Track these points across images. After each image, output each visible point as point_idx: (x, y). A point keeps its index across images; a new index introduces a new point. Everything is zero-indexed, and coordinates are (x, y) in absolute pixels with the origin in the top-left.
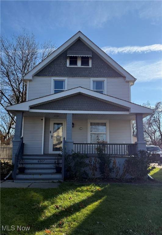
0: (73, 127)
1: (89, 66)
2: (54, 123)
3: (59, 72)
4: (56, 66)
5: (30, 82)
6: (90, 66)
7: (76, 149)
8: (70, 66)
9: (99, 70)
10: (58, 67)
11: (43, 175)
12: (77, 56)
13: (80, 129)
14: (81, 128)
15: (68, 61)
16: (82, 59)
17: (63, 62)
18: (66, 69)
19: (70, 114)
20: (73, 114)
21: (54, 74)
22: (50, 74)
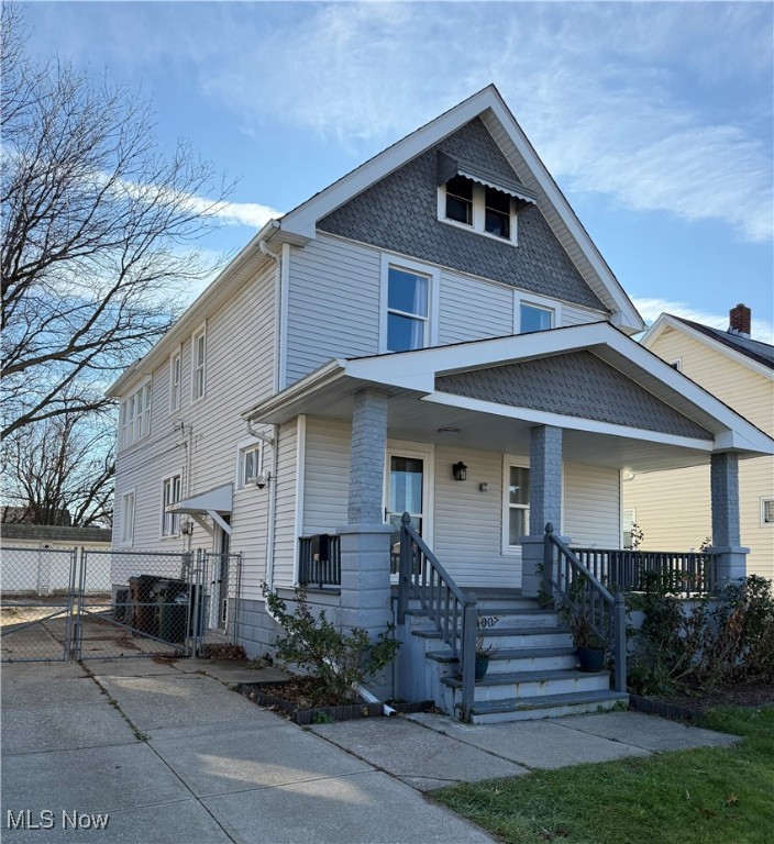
1: (509, 238)
2: (392, 457)
3: (410, 237)
6: (513, 241)
8: (448, 222)
9: (540, 264)
10: (405, 213)
13: (480, 487)
14: (485, 483)
15: (441, 197)
16: (486, 205)
17: (423, 193)
18: (435, 230)
19: (555, 430)
20: (564, 429)
21: (392, 238)
22: (378, 235)
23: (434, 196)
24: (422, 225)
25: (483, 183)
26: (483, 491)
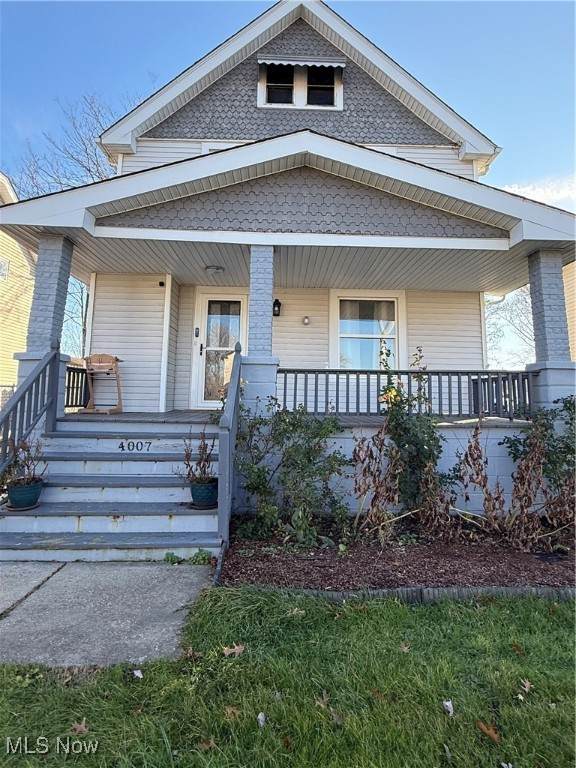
0: (276, 314)
1: (333, 105)
2: (211, 302)
3: (229, 126)
4: (218, 103)
5: (127, 158)
6: (339, 103)
7: (290, 392)
8: (269, 106)
9: (371, 119)
10: (227, 109)
11: (127, 518)
12: (293, 64)
13: (303, 321)
14: (307, 317)
15: (262, 89)
16: (309, 83)
17: (244, 90)
18: (255, 115)
19: (263, 249)
20: (275, 246)
21: (212, 130)
22: (199, 130)
23: (255, 90)
24: (242, 115)
25: (302, 64)
26: (306, 324)
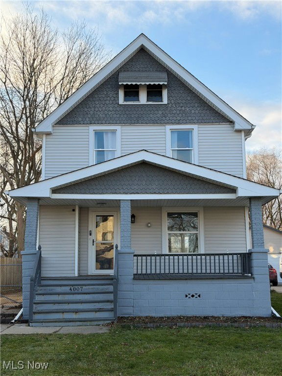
0: (133, 222)
1: (162, 101)
2: (97, 217)
3: (104, 116)
4: (97, 103)
5: (49, 137)
6: (165, 101)
7: (139, 264)
8: (125, 103)
9: (183, 108)
10: (102, 106)
11: (80, 313)
12: (138, 83)
13: (147, 225)
14: (149, 223)
15: (121, 93)
16: (147, 89)
17: (111, 94)
18: (118, 109)
19: (126, 201)
20: (131, 200)
21: (95, 119)
22: (87, 119)
23: (118, 94)
24: (111, 109)
26: (150, 227)
